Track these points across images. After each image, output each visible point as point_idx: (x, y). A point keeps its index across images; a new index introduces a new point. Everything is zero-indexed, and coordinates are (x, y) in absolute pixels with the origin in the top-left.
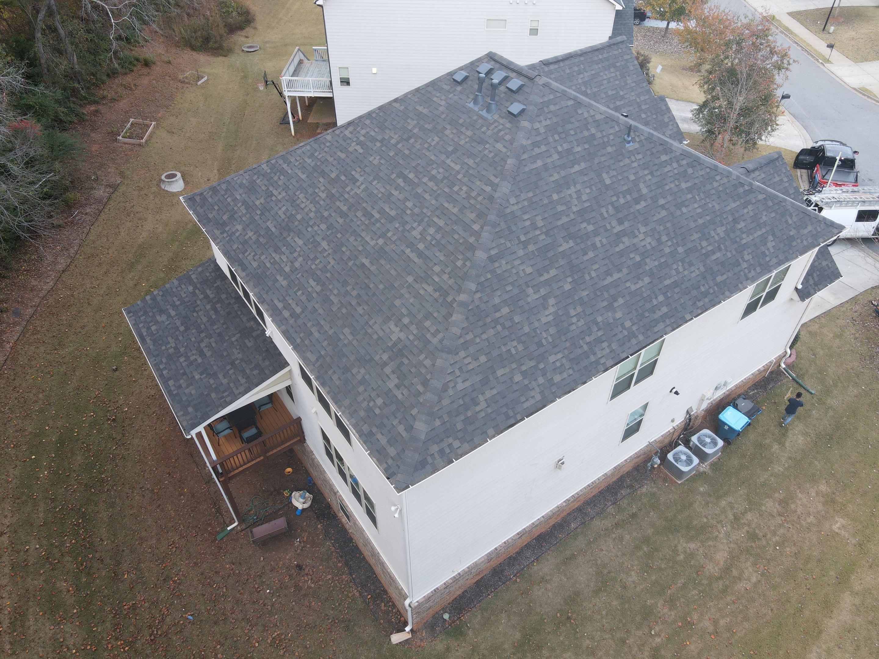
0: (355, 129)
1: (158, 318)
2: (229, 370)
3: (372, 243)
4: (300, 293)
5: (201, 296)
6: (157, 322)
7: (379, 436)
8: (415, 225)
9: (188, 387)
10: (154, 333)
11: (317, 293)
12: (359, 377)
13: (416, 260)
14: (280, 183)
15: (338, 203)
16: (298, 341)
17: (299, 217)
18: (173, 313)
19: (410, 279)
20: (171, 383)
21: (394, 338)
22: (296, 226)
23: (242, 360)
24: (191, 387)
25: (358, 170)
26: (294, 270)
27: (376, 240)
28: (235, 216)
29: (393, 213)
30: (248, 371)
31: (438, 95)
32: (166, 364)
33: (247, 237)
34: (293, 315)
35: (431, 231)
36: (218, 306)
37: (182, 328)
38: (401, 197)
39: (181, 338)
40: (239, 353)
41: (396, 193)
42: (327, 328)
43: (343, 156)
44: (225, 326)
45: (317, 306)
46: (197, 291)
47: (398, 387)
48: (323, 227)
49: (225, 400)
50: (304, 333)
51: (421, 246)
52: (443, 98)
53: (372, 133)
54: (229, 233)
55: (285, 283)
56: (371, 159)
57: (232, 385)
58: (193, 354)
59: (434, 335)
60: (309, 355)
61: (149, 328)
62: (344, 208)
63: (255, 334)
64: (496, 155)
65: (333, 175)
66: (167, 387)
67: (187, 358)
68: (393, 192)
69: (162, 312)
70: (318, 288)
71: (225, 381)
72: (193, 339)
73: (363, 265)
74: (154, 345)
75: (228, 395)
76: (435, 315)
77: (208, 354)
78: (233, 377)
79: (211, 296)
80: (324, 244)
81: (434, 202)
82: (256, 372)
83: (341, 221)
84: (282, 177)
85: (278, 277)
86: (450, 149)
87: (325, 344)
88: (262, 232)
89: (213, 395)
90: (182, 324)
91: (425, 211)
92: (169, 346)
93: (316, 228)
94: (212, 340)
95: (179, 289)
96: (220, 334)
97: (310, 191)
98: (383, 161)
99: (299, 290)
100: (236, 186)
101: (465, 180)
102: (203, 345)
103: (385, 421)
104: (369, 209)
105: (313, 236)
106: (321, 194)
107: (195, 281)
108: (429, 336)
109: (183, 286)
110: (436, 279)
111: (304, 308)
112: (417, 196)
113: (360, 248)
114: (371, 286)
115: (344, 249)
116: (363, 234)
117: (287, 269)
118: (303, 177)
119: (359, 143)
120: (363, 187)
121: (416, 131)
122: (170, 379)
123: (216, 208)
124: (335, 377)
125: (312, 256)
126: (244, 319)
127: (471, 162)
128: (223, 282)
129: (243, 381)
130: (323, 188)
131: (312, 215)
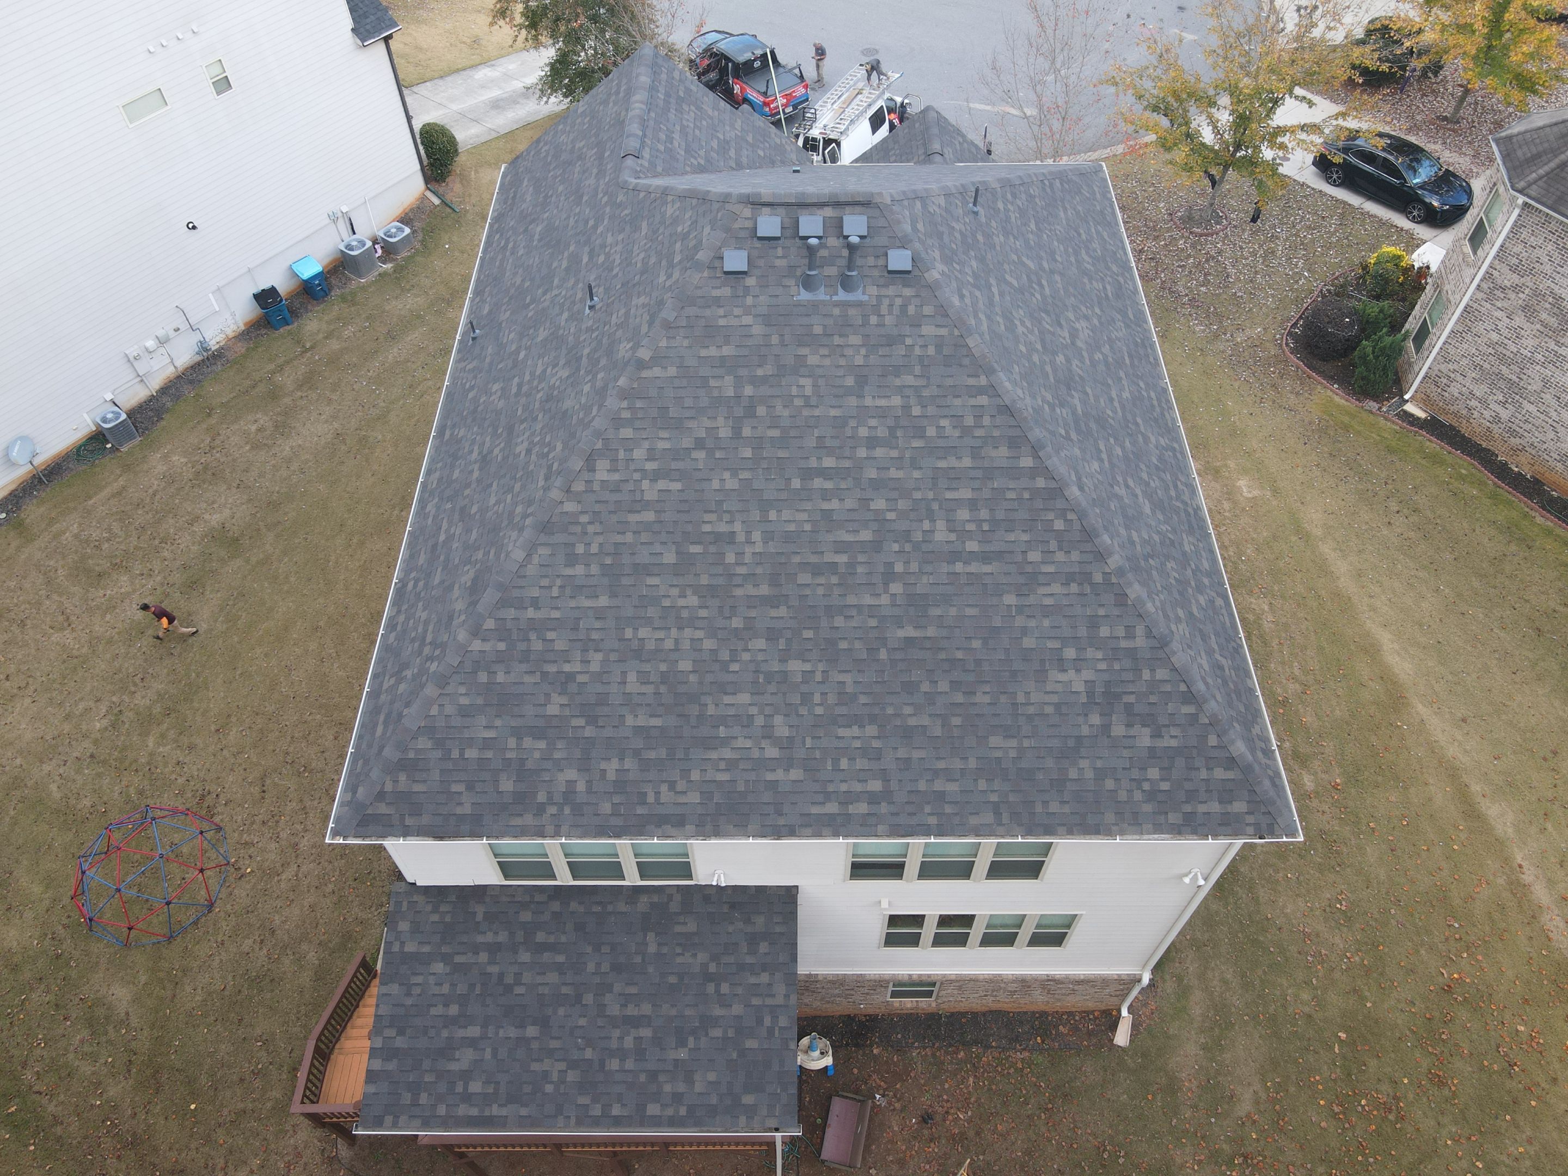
0: (615, 460)
1: (454, 1066)
2: (717, 991)
3: (885, 600)
4: (844, 764)
5: (483, 957)
6: (466, 1076)
7: (1202, 808)
8: (926, 525)
9: (690, 1081)
10: (491, 1091)
11: (878, 737)
12: (1089, 774)
13: (987, 569)
14: (560, 645)
15: (739, 592)
16: (933, 820)
17: (685, 665)
18: (474, 1031)
19: (1010, 599)
20: (653, 1109)
21: (1079, 687)
22: (701, 683)
23: (715, 958)
24: (697, 1077)
25: (707, 517)
26: (787, 745)
27: (886, 591)
29: (866, 535)
30: (749, 960)
31: (721, 312)
32: (595, 1100)
33: (611, 776)
34: (873, 799)
35: (963, 514)
36: (540, 937)
37: (532, 1031)
38: (850, 503)
39: (554, 1044)
40: (695, 955)
41: (834, 504)
42: (957, 764)
43: (649, 516)
44: (606, 949)
45: (901, 753)
46: (458, 959)
47: (1157, 735)
48: (760, 643)
49: (781, 1028)
50: (928, 803)
51: (972, 546)
52: (737, 311)
53: (661, 445)
54: (558, 798)
55: (796, 774)
56: (716, 484)
57: (756, 1001)
58: (621, 1038)
59: (1130, 636)
60: (974, 821)
61: (467, 1098)
62: (764, 590)
63: (674, 907)
64: (939, 347)
65: (670, 557)
66: (656, 1122)
67: (622, 1054)
68: (826, 506)
69: (447, 1051)
70: (871, 730)
71: (737, 1009)
72: (582, 1022)
73: (909, 641)
74: (526, 1105)
75: (775, 1018)
76: (1101, 612)
77: (646, 1009)
78: (739, 991)
79: (503, 937)
80: (795, 666)
81: (917, 474)
82: (763, 947)
83: (782, 611)
84: (551, 635)
85: (770, 776)
86: (850, 381)
87: (982, 785)
88: (639, 743)
89: (751, 1044)
90: (522, 1026)
91: (918, 495)
92: (555, 1076)
93: (746, 656)
94: (617, 988)
95: (416, 991)
96: (617, 968)
97: (651, 612)
98: (745, 475)
99: (836, 761)
100: (457, 722)
101: (931, 410)
102: (614, 1010)
103: (1188, 786)
104: (814, 559)
105: (756, 672)
106: (681, 602)
107: (426, 949)
108: (1124, 644)
109: (419, 979)
110: (1050, 569)
111: (884, 775)
112: (876, 485)
113: (873, 623)
114: (959, 655)
115: (843, 645)
116: (851, 600)
117: (772, 752)
118: (603, 601)
119: (656, 476)
120: (757, 536)
121: (748, 391)
122: (641, 1108)
123: (455, 788)
124: (1054, 807)
125: (796, 699)
126: (622, 907)
127: (909, 380)
128: (487, 900)
129: (765, 978)
130: (675, 592)
131: (708, 644)
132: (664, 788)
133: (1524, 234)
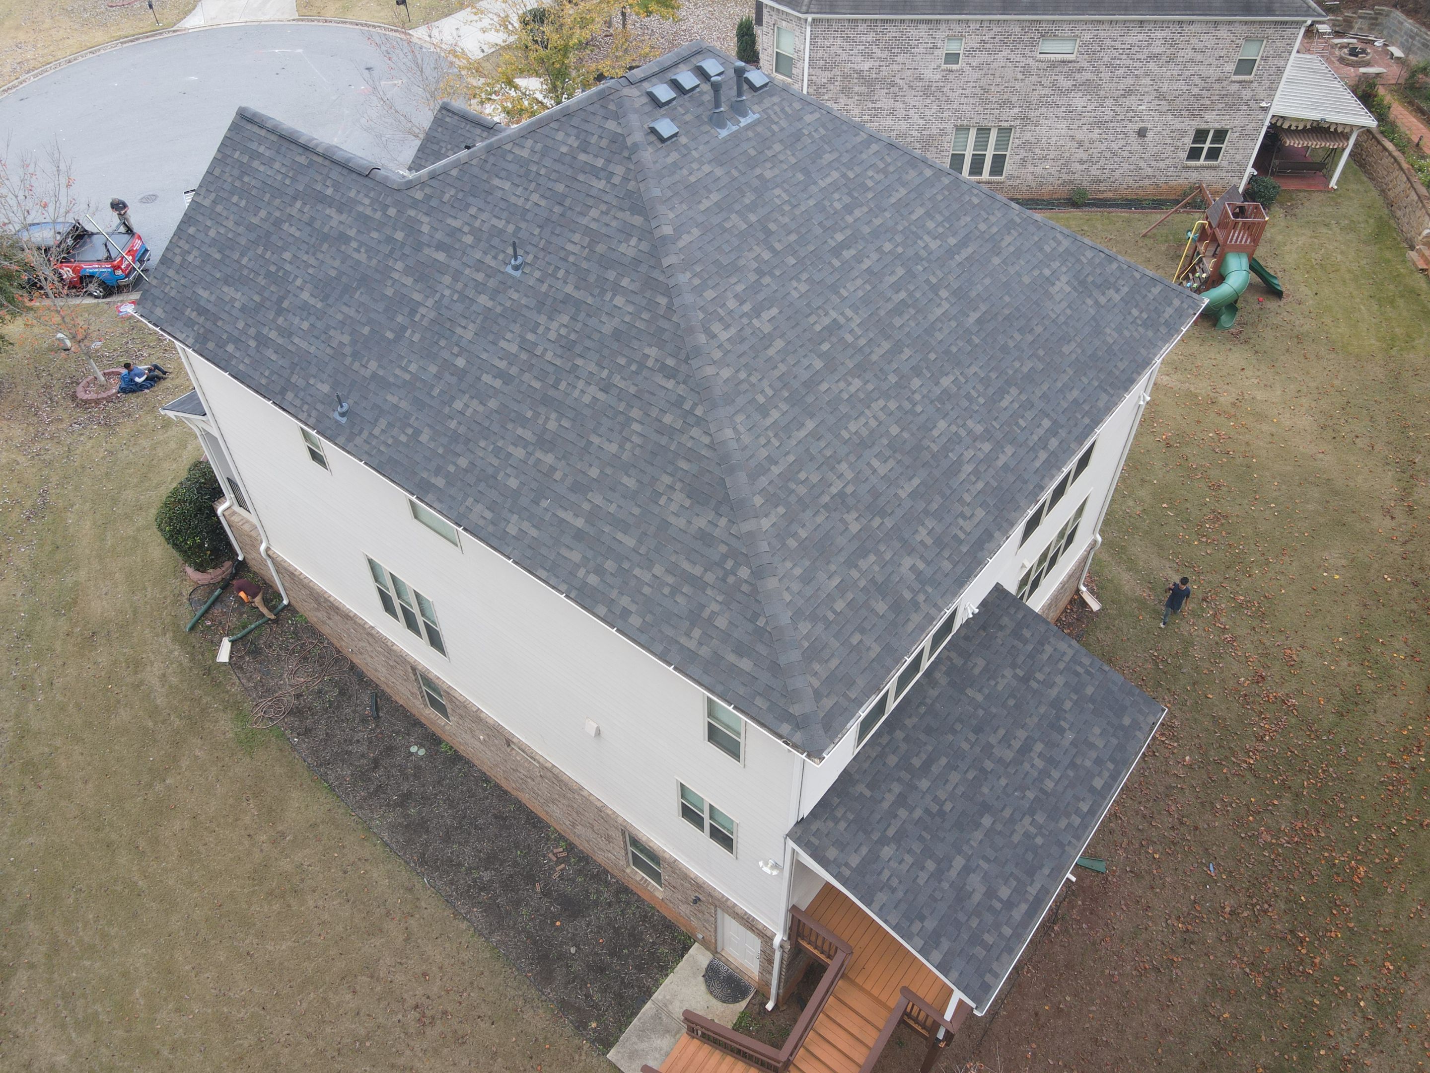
0: (721, 319)
1: (977, 897)
2: (1038, 682)
3: (946, 305)
4: (1022, 423)
5: (903, 813)
6: (991, 893)
7: (1166, 315)
8: (921, 243)
9: (1092, 746)
10: (1015, 883)
11: (1021, 393)
12: (1116, 335)
13: (970, 250)
14: (815, 478)
15: (874, 357)
16: (1087, 421)
17: (894, 430)
18: (959, 862)
19: (996, 261)
20: (1098, 783)
21: (1068, 289)
22: (913, 435)
23: (1014, 666)
24: (1092, 739)
25: (812, 319)
26: (988, 435)
27: (942, 299)
28: (880, 579)
29: (900, 271)
30: (1030, 647)
31: (685, 172)
32: (1068, 815)
34: (1053, 432)
35: (930, 225)
36: (917, 762)
37: (987, 821)
38: (875, 256)
39: (1007, 813)
40: (1003, 676)
41: (867, 263)
42: (1065, 378)
43: (779, 344)
44: (958, 727)
45: (1039, 393)
46: (891, 832)
47: (1118, 291)
48: (916, 383)
49: (1090, 665)
50: (1075, 412)
51: (952, 241)
52: (695, 166)
53: (740, 288)
55: (1009, 450)
56: (795, 294)
57: (1061, 665)
58: (1033, 766)
59: (1059, 243)
60: (1101, 404)
61: (1009, 905)
62: (886, 345)
63: (959, 661)
64: (824, 126)
65: (818, 364)
66: (1108, 787)
67: (1044, 774)
68: (864, 266)
69: (961, 895)
70: (1014, 391)
71: (1060, 680)
72: (1003, 782)
73: (979, 321)
74: (1041, 867)
75: (1081, 664)
76: (1036, 239)
77: (1022, 734)
78: (1047, 669)
79: (897, 788)
80: (946, 382)
81: (887, 215)
82: (1027, 633)
83: (907, 352)
84: (802, 476)
85: (1000, 463)
86: (800, 177)
87: (1085, 380)
88: (921, 505)
89: (1090, 690)
90: (978, 825)
91: (900, 228)
92: (1033, 830)
93: (917, 397)
94: (993, 740)
95: (895, 882)
96: (978, 730)
97: (844, 409)
98: (804, 276)
99: (1017, 424)
100: (809, 591)
101: (858, 170)
102: (1009, 755)
103: (1152, 307)
104: (890, 306)
105: (932, 402)
106: (852, 389)
107: (864, 850)
108: (1061, 249)
109: (886, 874)
110: (995, 230)
111: (1044, 414)
112: (876, 234)
113: (954, 324)
114: (1007, 312)
115: (954, 349)
116: (932, 318)
117: (987, 447)
118: (810, 425)
119: (757, 312)
120: (849, 313)
121: (753, 218)
122: (1092, 790)
124: (1122, 366)
125: (965, 403)
126: (934, 693)
127: (828, 157)
128: (857, 777)
129: (1048, 649)
130: (842, 385)
131: (892, 405)
132: (961, 521)
133: (820, 42)
